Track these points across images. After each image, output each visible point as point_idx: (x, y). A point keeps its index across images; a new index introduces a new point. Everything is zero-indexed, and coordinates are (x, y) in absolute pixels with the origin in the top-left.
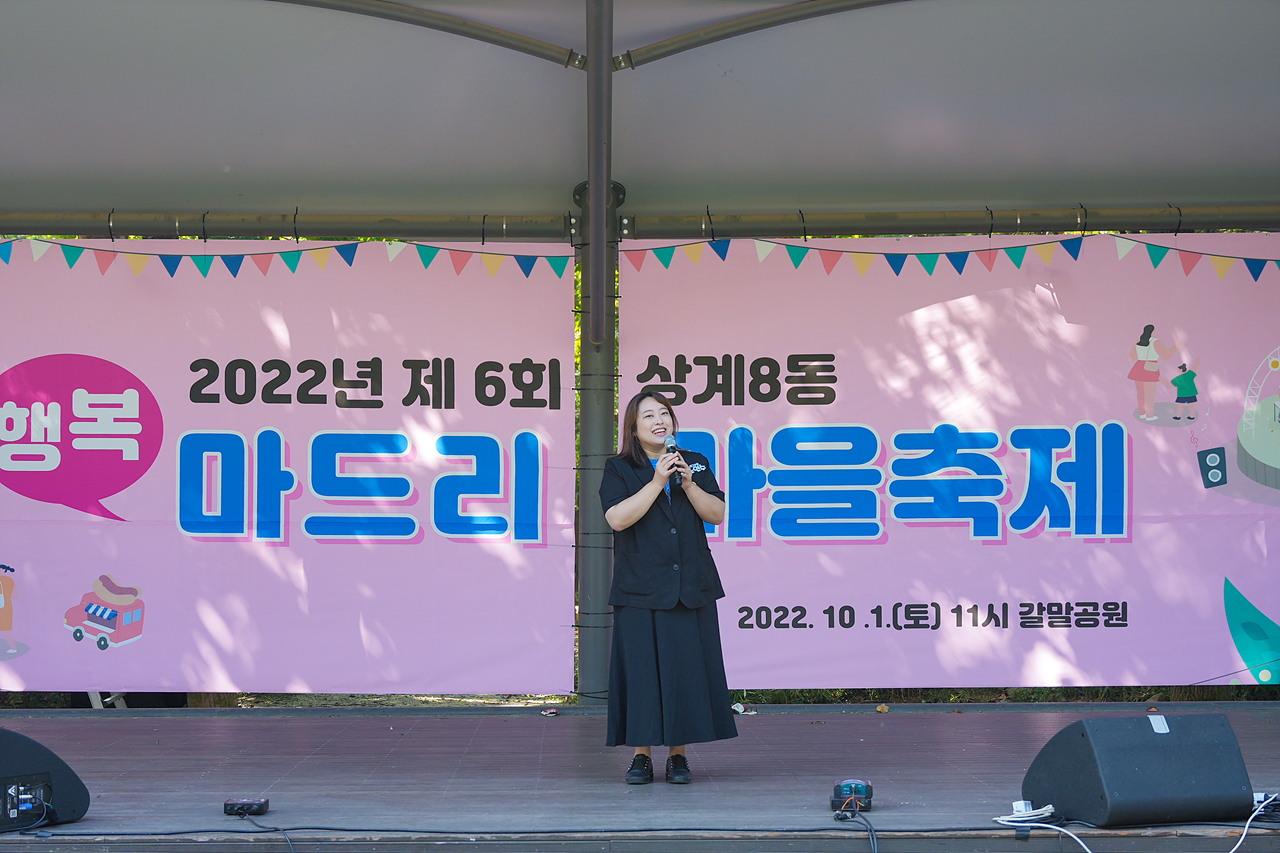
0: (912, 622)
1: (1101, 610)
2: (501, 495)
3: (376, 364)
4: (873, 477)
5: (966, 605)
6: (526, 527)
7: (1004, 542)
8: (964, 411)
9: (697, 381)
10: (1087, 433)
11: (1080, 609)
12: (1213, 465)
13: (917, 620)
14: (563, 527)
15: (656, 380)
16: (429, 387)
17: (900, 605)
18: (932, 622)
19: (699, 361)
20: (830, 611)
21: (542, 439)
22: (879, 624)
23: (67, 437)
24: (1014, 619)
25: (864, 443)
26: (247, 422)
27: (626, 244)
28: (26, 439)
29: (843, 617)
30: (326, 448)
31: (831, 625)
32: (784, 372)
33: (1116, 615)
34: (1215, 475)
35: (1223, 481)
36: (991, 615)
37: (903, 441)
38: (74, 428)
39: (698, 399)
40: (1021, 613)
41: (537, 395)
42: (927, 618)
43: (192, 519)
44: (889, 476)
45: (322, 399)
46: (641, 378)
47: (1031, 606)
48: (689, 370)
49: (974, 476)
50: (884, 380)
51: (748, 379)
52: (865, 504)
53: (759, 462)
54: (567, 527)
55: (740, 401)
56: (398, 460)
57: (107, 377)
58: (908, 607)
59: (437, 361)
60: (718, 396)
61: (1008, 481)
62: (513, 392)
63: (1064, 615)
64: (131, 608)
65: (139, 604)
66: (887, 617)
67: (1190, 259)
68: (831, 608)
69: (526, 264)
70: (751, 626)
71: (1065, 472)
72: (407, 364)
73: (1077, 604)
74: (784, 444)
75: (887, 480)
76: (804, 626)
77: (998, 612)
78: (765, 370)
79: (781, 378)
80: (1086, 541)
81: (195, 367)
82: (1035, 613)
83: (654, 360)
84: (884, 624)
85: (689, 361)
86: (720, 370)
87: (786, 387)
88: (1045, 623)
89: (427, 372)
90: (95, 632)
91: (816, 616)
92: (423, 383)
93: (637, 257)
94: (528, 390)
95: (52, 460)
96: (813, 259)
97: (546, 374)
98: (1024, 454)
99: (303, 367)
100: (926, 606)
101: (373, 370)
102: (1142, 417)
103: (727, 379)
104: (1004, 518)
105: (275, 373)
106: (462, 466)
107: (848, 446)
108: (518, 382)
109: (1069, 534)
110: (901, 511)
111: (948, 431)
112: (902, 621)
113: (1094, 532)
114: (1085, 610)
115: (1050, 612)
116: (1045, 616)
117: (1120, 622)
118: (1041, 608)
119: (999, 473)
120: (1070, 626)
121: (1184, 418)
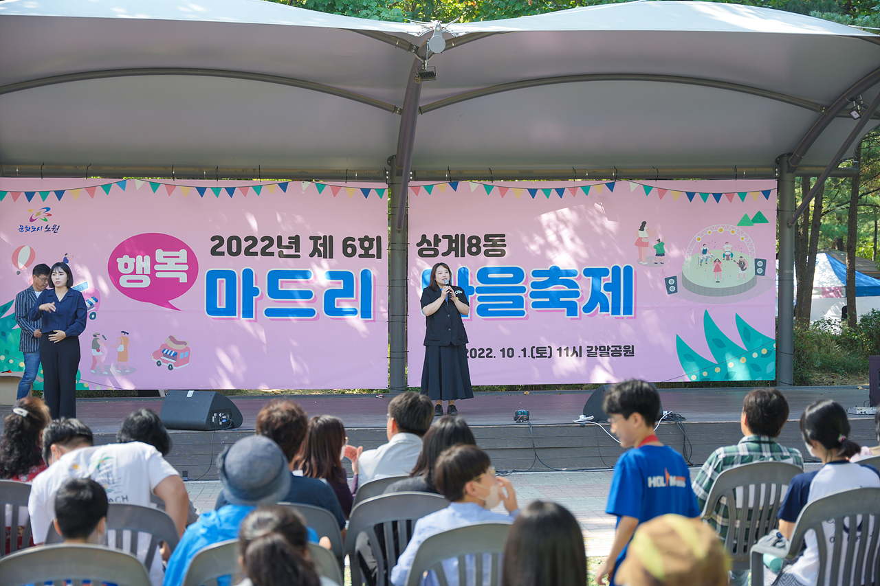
0: (539, 355)
1: (623, 349)
2: (354, 298)
3: (297, 238)
4: (522, 290)
5: (564, 348)
6: (366, 313)
7: (580, 319)
8: (563, 260)
9: (443, 246)
10: (616, 269)
11: (613, 349)
12: (671, 284)
13: (541, 354)
14: (383, 312)
15: (425, 246)
16: (322, 249)
17: (534, 347)
18: (548, 355)
19: (444, 237)
20: (503, 350)
21: (373, 273)
22: (525, 356)
23: (153, 271)
24: (584, 354)
25: (518, 274)
26: (238, 265)
27: (412, 183)
28: (134, 273)
29: (509, 353)
30: (274, 277)
31: (504, 356)
32: (483, 242)
33: (629, 351)
34: (672, 289)
35: (676, 291)
36: (574, 351)
37: (536, 274)
38: (157, 267)
39: (444, 254)
40: (587, 351)
41: (371, 252)
42: (546, 353)
43: (212, 310)
44: (529, 289)
45: (272, 254)
46: (418, 245)
47: (592, 347)
48: (440, 241)
49: (567, 289)
50: (528, 246)
51: (467, 245)
52: (519, 302)
53: (471, 283)
54: (385, 312)
55: (463, 255)
56: (308, 282)
57: (172, 244)
58: (538, 348)
59: (325, 237)
60: (453, 253)
61: (582, 291)
62: (360, 251)
63: (606, 351)
64: (184, 351)
65: (188, 349)
66: (528, 353)
67: (662, 192)
68: (504, 349)
69: (366, 192)
71: (607, 287)
72: (311, 238)
73: (612, 346)
74: (483, 274)
75: (528, 291)
76: (492, 357)
77: (578, 350)
78: (474, 241)
79: (481, 245)
80: (616, 318)
81: (213, 239)
82: (594, 351)
83: (424, 236)
84: (527, 356)
85: (440, 237)
86: (454, 241)
87: (483, 249)
88: (598, 355)
89: (320, 242)
90: (167, 362)
91: (497, 353)
92: (319, 247)
93: (416, 189)
94: (367, 250)
95: (146, 283)
96: (496, 191)
97: (375, 243)
98: (589, 279)
99: (263, 239)
100: (546, 348)
101: (295, 241)
102: (641, 262)
103: (457, 245)
104: (580, 308)
105: (250, 242)
106: (338, 285)
107: (511, 276)
108: (362, 246)
109: (608, 315)
110: (535, 305)
111: (556, 269)
112: (535, 354)
113: (620, 314)
114: (616, 349)
115: (600, 350)
116: (598, 352)
117: (631, 354)
118: (596, 348)
119: (578, 287)
120: (609, 356)
121: (659, 263)
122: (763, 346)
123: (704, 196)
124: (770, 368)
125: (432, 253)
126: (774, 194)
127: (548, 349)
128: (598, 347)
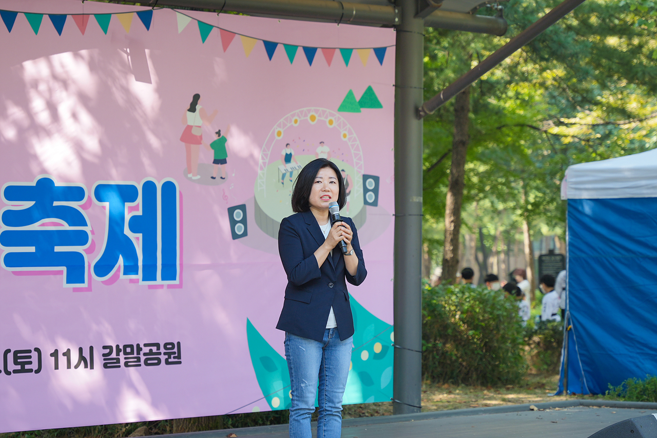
0: (19, 367)
1: (162, 350)
5: (63, 349)
7: (89, 289)
10: (149, 187)
11: (146, 350)
12: (238, 220)
13: (23, 364)
17: (8, 351)
18: (35, 366)
24: (98, 362)
33: (173, 353)
34: (239, 229)
36: (82, 358)
37: (11, 193)
40: (104, 355)
42: (30, 363)
47: (110, 348)
49: (66, 227)
58: (16, 353)
61: (93, 232)
63: (135, 355)
67: (227, 37)
71: (136, 225)
73: (146, 345)
77: (86, 354)
80: (150, 287)
82: (114, 355)
88: (122, 364)
98: (104, 207)
100: (30, 351)
102: (190, 175)
104: (89, 266)
109: (137, 281)
110: (10, 260)
111: (46, 184)
112: (11, 367)
113: (155, 279)
114: (151, 350)
115: (125, 353)
116: (122, 356)
117: (176, 360)
118: (118, 350)
119: (86, 225)
120: (140, 365)
121: (218, 178)
122: (376, 338)
123: (291, 50)
124: (386, 377)
126: (390, 56)
127: (34, 355)
128: (121, 347)
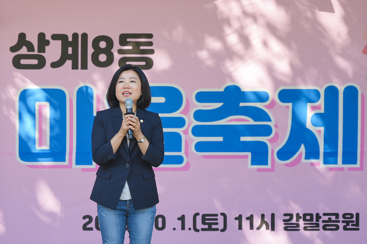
0: (206, 227)
1: (341, 219)
4: (180, 122)
7: (272, 169)
9: (53, 52)
11: (326, 218)
13: (210, 225)
15: (24, 51)
17: (197, 214)
18: (221, 226)
19: (55, 37)
22: (183, 228)
24: (280, 224)
25: (173, 98)
29: (157, 223)
32: (117, 46)
33: (352, 222)
36: (264, 222)
37: (202, 97)
39: (54, 65)
40: (284, 221)
42: (217, 224)
44: (191, 122)
46: (13, 49)
47: (291, 215)
48: (48, 43)
49: (251, 122)
51: (90, 50)
52: (174, 142)
55: (85, 66)
58: (204, 216)
60: (69, 63)
61: (276, 126)
63: (314, 221)
66: (189, 223)
70: (91, 229)
73: (325, 214)
75: (189, 125)
77: (268, 219)
78: (103, 45)
79: (114, 51)
80: (331, 169)
82: (294, 220)
83: (22, 36)
84: (187, 227)
85: (48, 37)
86: (70, 44)
87: (117, 57)
88: (301, 228)
98: (288, 107)
100: (217, 215)
103: (75, 51)
104: (273, 153)
107: (162, 100)
109: (319, 164)
110: (200, 147)
112: (200, 225)
113: (336, 163)
114: (330, 219)
115: (305, 220)
116: (301, 222)
117: (354, 227)
118: (298, 217)
119: (270, 120)
120: (319, 230)
125: (35, 62)
127: (221, 219)
128: (301, 215)
